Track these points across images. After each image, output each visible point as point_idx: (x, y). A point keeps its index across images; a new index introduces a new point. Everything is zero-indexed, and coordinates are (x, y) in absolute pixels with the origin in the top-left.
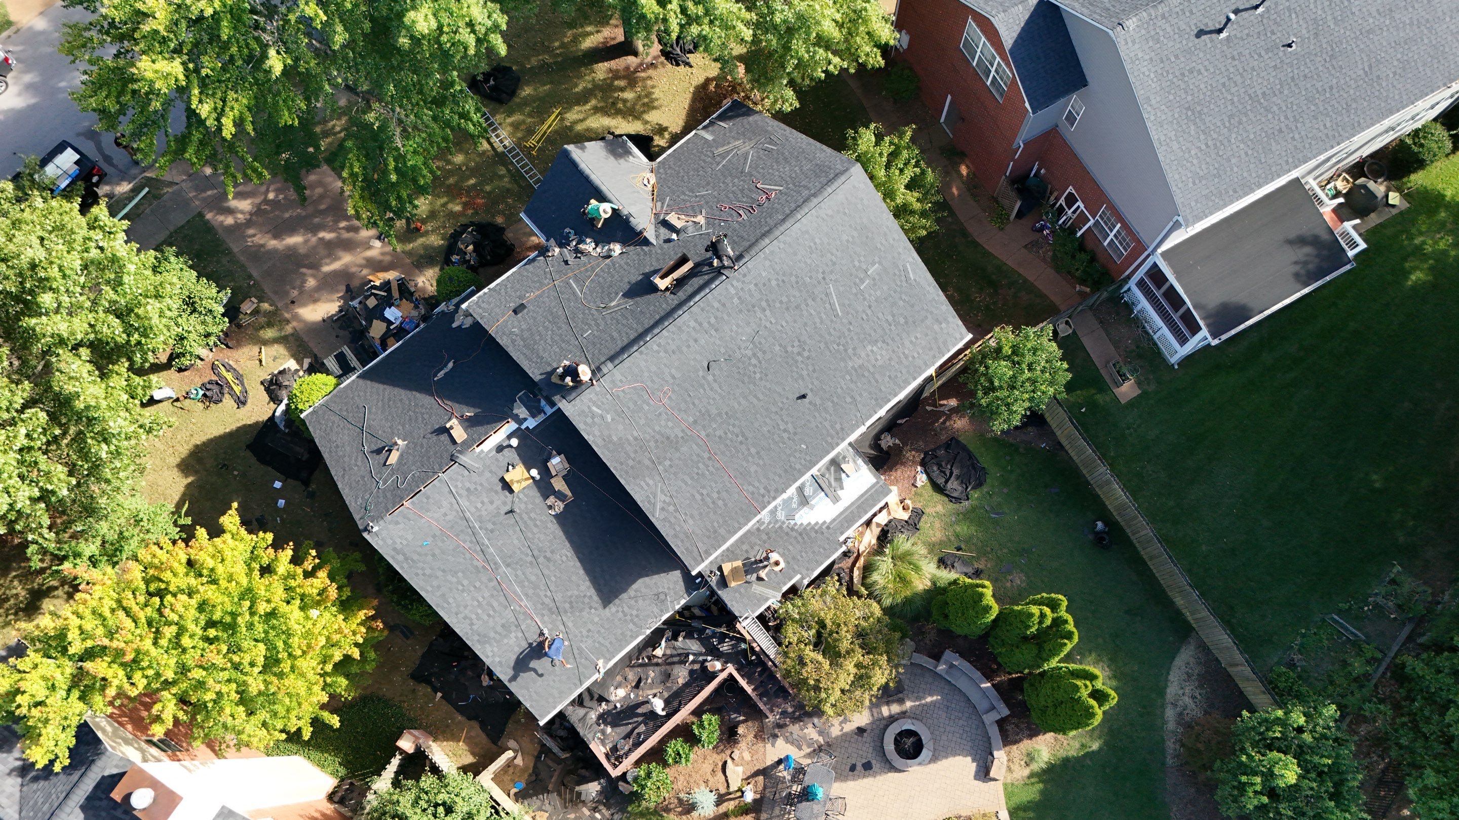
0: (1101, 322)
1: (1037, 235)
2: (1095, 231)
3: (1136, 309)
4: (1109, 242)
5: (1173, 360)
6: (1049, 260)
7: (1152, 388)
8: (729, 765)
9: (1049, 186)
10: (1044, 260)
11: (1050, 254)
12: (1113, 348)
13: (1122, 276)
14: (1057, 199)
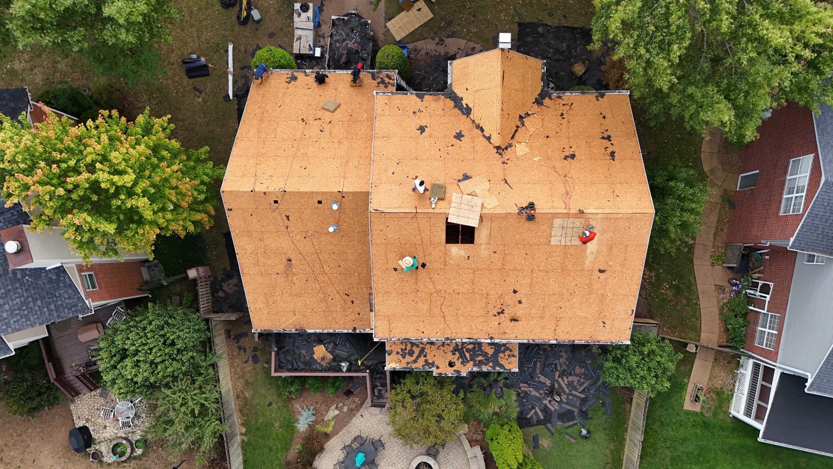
0: (716, 360)
1: (729, 285)
2: (761, 317)
3: (741, 370)
4: (762, 331)
5: (733, 412)
6: (721, 304)
7: (707, 415)
8: (333, 407)
9: (762, 268)
10: (718, 302)
11: (725, 301)
12: (708, 378)
13: (750, 353)
14: (759, 278)
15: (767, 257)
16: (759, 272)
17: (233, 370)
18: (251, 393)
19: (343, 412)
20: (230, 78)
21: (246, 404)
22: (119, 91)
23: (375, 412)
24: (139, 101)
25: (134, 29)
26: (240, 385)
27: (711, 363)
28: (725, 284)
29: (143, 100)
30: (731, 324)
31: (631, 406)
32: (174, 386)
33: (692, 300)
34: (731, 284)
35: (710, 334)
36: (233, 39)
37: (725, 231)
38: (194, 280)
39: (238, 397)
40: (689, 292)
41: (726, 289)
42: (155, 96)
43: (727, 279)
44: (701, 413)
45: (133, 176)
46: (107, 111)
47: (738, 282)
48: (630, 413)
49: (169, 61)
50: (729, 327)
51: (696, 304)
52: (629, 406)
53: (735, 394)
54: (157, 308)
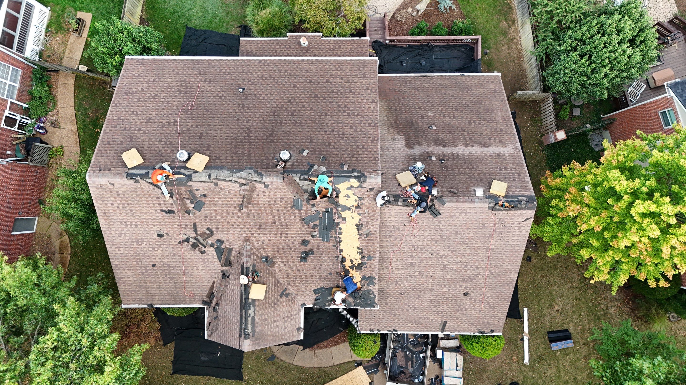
0: (61, 59)
1: (47, 128)
2: (15, 96)
3: (38, 49)
4: (14, 82)
5: (47, 11)
6: (55, 111)
7: (70, 9)
8: (421, 11)
9: (14, 143)
10: (57, 113)
11: (51, 113)
12: (69, 42)
13: (26, 62)
14: (18, 133)
15: (8, 152)
16: (17, 139)
17: (519, 46)
18: (501, 25)
19: (412, 7)
20: (526, 330)
21: (506, 15)
22: (638, 318)
23: (382, 8)
24: (617, 307)
25: (633, 374)
26: (512, 32)
27: (65, 56)
28: (50, 129)
29: (614, 308)
30: (45, 91)
31: (141, 16)
32: (579, 16)
33: (82, 114)
34: (45, 129)
35: (66, 82)
36: (523, 368)
37: (49, 179)
38: (558, 128)
39: (514, 22)
40: (85, 121)
41: (50, 124)
42: (602, 313)
43: (48, 134)
44: (76, 10)
45: (633, 211)
46: (660, 286)
47: (38, 130)
48: (142, 10)
49: (589, 347)
50: (47, 89)
51: (78, 111)
52: (143, 16)
53: (45, 27)
54: (598, 93)
